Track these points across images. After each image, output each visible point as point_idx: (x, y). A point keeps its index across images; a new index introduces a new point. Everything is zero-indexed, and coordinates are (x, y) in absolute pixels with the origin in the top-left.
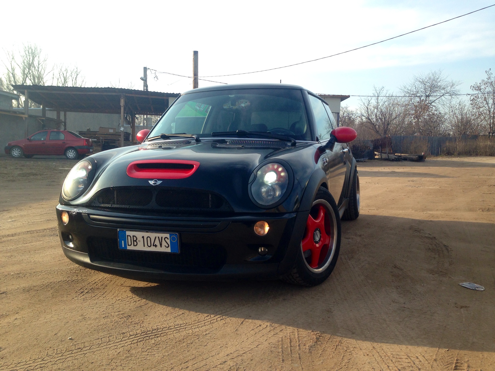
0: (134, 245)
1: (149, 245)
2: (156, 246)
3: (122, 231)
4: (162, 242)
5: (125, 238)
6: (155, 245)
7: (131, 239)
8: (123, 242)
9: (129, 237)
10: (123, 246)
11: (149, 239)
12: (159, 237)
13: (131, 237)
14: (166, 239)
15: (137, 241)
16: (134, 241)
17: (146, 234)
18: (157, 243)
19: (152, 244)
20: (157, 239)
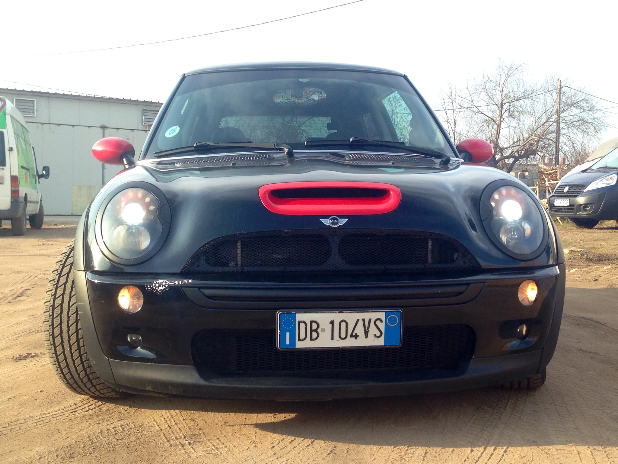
0: (311, 339)
1: (343, 335)
2: (356, 336)
3: (287, 313)
4: (368, 328)
5: (291, 327)
6: (354, 334)
7: (306, 329)
8: (288, 334)
9: (302, 326)
10: (288, 343)
11: (343, 324)
12: (364, 320)
13: (306, 324)
14: (378, 323)
15: (319, 330)
16: (312, 331)
17: (337, 317)
18: (360, 330)
19: (349, 333)
20: (360, 323)
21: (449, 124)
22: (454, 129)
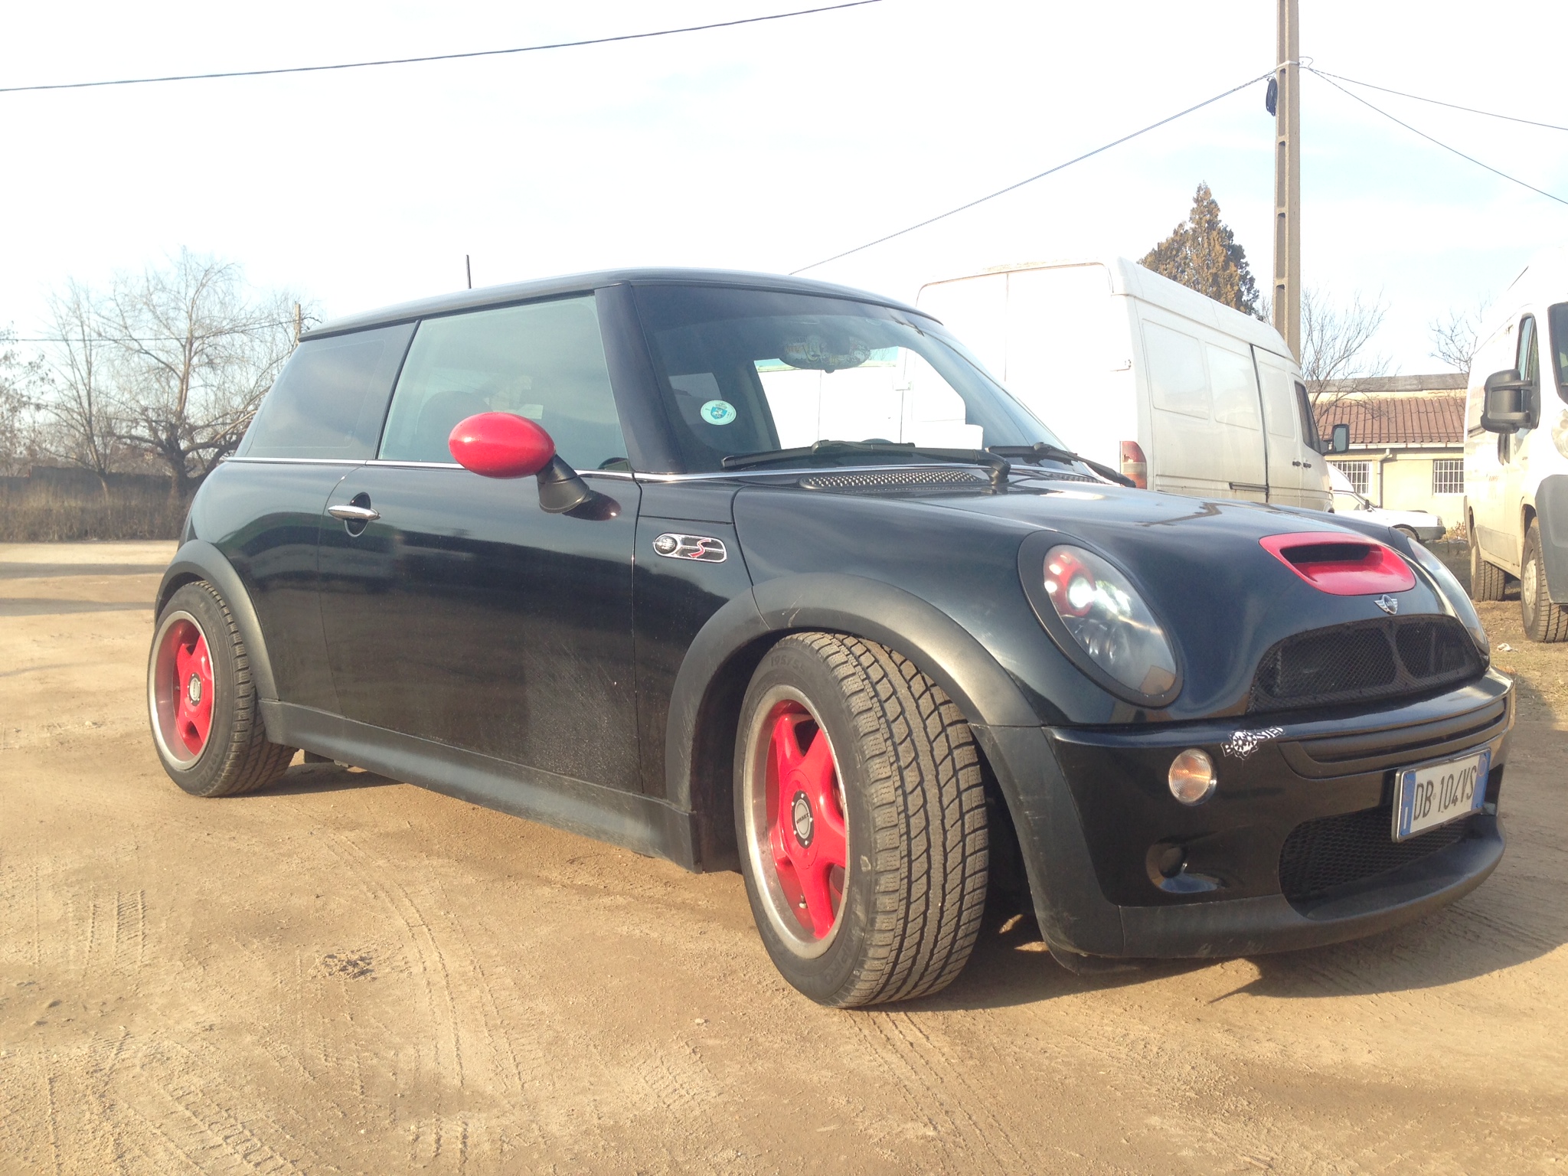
0: (1424, 814)
2: (1456, 801)
3: (1409, 773)
6: (1455, 798)
7: (1422, 797)
8: (1406, 810)
10: (1405, 826)
15: (1432, 798)
16: (1426, 799)
18: (1460, 789)
19: (1452, 798)
20: (1462, 777)
21: (76, 370)
22: (86, 381)
